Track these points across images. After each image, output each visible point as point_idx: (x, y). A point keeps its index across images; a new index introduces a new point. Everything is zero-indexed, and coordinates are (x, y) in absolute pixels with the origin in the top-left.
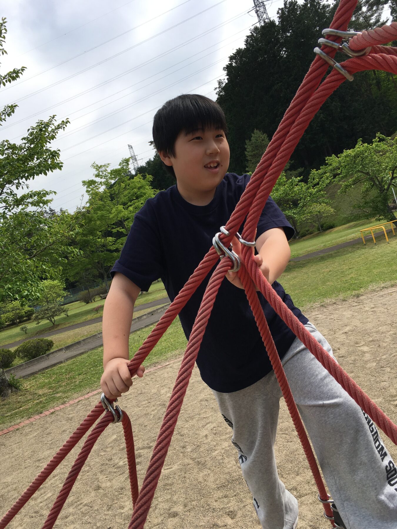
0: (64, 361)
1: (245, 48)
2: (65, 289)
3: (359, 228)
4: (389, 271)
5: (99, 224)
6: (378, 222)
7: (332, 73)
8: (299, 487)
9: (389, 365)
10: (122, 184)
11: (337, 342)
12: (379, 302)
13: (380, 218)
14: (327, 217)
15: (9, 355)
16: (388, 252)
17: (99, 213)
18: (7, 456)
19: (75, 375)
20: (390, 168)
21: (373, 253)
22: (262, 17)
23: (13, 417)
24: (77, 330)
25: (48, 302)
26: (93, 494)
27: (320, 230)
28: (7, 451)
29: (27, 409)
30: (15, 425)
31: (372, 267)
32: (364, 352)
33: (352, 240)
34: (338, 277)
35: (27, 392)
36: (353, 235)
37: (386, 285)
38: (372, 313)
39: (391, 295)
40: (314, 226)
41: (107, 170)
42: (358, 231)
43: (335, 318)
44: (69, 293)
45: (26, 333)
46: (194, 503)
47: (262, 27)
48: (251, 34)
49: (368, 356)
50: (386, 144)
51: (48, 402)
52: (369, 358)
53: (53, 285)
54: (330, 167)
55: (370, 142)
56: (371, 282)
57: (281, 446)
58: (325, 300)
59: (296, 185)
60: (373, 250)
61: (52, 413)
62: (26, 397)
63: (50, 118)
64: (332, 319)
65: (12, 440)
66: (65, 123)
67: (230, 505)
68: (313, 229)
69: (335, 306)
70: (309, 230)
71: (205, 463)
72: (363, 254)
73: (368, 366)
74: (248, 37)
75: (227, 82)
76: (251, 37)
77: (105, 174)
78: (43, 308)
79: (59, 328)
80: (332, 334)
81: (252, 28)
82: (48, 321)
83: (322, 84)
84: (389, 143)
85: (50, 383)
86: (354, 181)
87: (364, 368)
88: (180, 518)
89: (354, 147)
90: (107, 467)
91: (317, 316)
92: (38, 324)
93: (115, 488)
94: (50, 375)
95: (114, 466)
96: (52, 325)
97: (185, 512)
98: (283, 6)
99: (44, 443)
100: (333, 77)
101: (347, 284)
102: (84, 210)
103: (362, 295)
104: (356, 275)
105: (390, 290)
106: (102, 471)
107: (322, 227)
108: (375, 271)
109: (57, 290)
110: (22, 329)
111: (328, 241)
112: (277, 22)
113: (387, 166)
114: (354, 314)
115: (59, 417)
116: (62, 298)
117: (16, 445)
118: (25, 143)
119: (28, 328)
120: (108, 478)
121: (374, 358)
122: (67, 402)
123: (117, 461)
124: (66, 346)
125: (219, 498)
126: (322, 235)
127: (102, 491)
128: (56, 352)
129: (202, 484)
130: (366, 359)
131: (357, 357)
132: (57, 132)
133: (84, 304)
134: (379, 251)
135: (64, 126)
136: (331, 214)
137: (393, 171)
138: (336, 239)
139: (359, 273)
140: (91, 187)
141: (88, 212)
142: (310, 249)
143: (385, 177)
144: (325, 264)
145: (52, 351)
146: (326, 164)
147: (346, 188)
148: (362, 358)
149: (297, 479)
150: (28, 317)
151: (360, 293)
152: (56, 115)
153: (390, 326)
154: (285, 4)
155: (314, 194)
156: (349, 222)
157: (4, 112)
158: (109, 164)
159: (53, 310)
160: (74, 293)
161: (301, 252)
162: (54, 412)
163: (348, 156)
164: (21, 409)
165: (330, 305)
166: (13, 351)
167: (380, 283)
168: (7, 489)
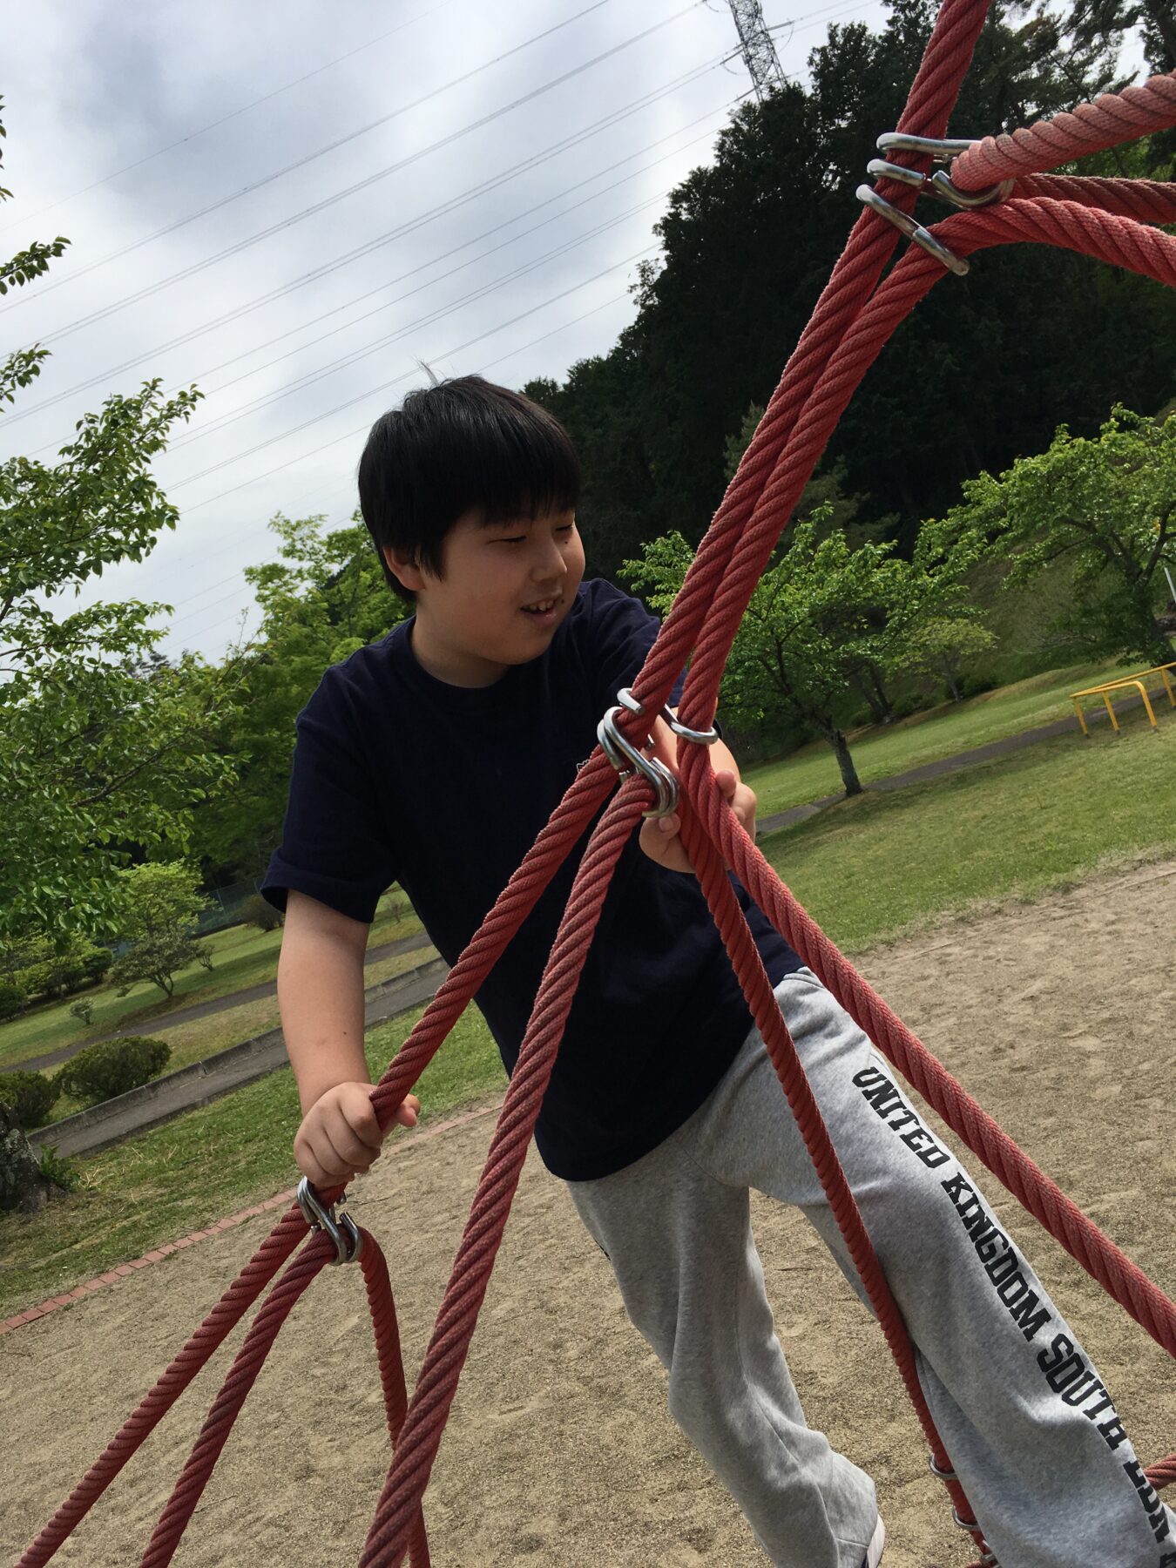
0: (203, 1102)
1: (715, 168)
2: (200, 891)
3: (1069, 688)
4: (1158, 812)
5: (298, 694)
6: (1126, 670)
7: (908, 254)
8: (895, 1454)
9: (1159, 1091)
10: (363, 574)
11: (1008, 1025)
12: (1130, 905)
13: (1132, 656)
14: (974, 656)
15: (38, 1088)
16: (1156, 756)
17: (297, 660)
18: (38, 1388)
19: (235, 1144)
20: (1155, 507)
21: (1112, 760)
22: (764, 75)
23: (53, 1273)
24: (239, 1011)
25: (151, 929)
26: (292, 1490)
27: (953, 697)
28: (39, 1372)
29: (96, 1248)
30: (59, 1294)
31: (1108, 803)
32: (1088, 1055)
33: (1048, 724)
34: (1009, 834)
35: (92, 1196)
36: (1052, 709)
37: (1151, 854)
38: (1108, 938)
39: (1166, 883)
40: (936, 685)
41: (316, 536)
42: (1066, 696)
43: (1001, 956)
44: (213, 902)
45: (88, 1022)
46: (588, 1507)
47: (764, 104)
48: (733, 126)
49: (1096, 1066)
50: (1141, 439)
51: (156, 1225)
52: (1102, 1070)
53: (166, 877)
54: (977, 511)
55: (1093, 433)
56: (1105, 845)
57: (844, 1334)
58: (969, 901)
59: (879, 566)
60: (1111, 751)
61: (169, 1257)
62: (92, 1213)
63: (144, 387)
64: (990, 958)
65: (52, 1338)
66: (188, 399)
67: (693, 1512)
68: (934, 694)
69: (1000, 919)
70: (920, 697)
71: (619, 1391)
72: (1083, 765)
73: (1098, 1094)
74: (724, 133)
75: (665, 267)
76: (733, 135)
77: (313, 548)
78: (138, 948)
79: (185, 1005)
80: (990, 1004)
81: (737, 107)
82: (154, 986)
83: (881, 287)
84: (1148, 436)
85: (160, 1169)
86: (1048, 548)
87: (1085, 1100)
88: (549, 1554)
89: (1044, 450)
90: (331, 1409)
91: (948, 950)
92: (123, 994)
93: (355, 1470)
94: (162, 1144)
95: (352, 1407)
96: (164, 996)
97: (562, 1534)
98: (826, 42)
99: (147, 1345)
100: (911, 267)
101: (1033, 855)
102: (251, 654)
103: (1079, 886)
104: (1061, 828)
105: (1163, 870)
106: (318, 1423)
107: (959, 685)
108: (1117, 815)
109: (179, 894)
110: (77, 1012)
111: (979, 729)
112: (808, 87)
113: (1146, 504)
114: (1056, 943)
115: (189, 1269)
116: (193, 915)
117: (63, 1353)
118: (71, 464)
119: (95, 1007)
120: (337, 1443)
121: (1115, 1071)
122: (211, 1224)
123: (359, 1392)
124: (208, 1056)
125: (662, 1493)
126: (961, 711)
127: (318, 1481)
128: (177, 1075)
129: (613, 1453)
130: (1092, 1073)
131: (1065, 1070)
132: (167, 428)
133: (258, 931)
134: (1128, 756)
135: (189, 409)
136: (985, 649)
137: (1165, 516)
138: (999, 721)
139: (1070, 821)
140: (270, 584)
141: (265, 659)
142: (925, 752)
143: (1140, 534)
144: (970, 797)
145: (165, 1073)
146: (965, 502)
147: (1027, 571)
148: (1081, 1072)
149: (890, 1432)
150: (94, 975)
151: (1073, 879)
152: (160, 380)
153: (1163, 975)
154: (832, 36)
155: (934, 590)
156: (1038, 669)
157: (8, 372)
158: (321, 517)
159: (167, 952)
160: (227, 901)
161: (897, 763)
162: (176, 1252)
163: (1028, 476)
164: (78, 1246)
165: (987, 916)
166: (50, 1078)
167: (1132, 847)
168: (41, 1483)
